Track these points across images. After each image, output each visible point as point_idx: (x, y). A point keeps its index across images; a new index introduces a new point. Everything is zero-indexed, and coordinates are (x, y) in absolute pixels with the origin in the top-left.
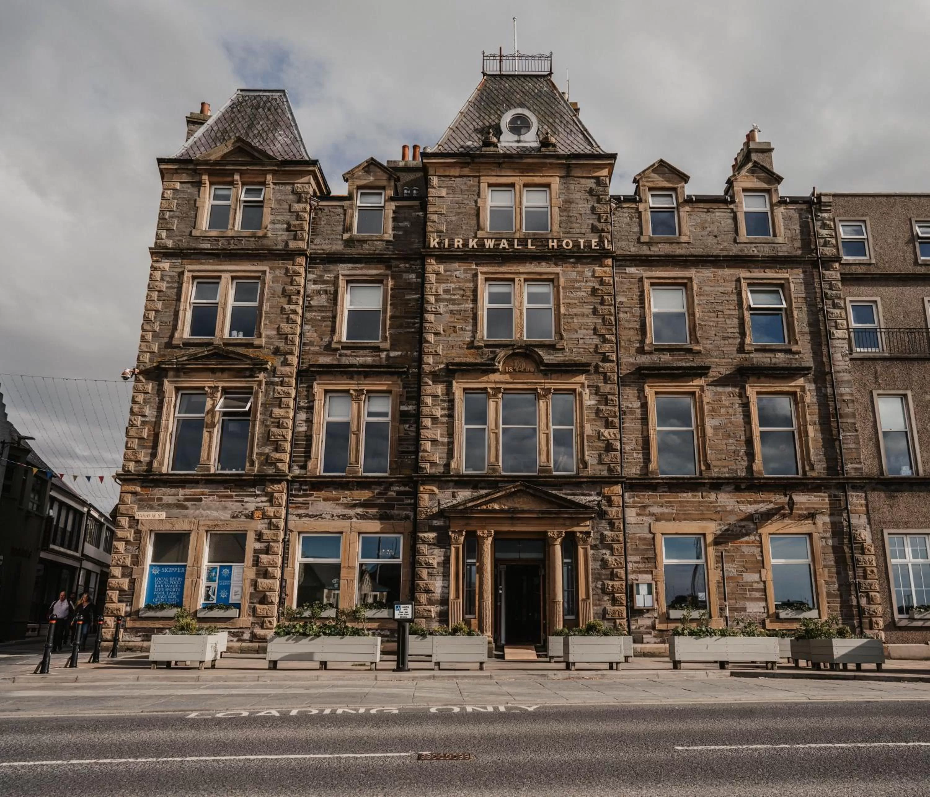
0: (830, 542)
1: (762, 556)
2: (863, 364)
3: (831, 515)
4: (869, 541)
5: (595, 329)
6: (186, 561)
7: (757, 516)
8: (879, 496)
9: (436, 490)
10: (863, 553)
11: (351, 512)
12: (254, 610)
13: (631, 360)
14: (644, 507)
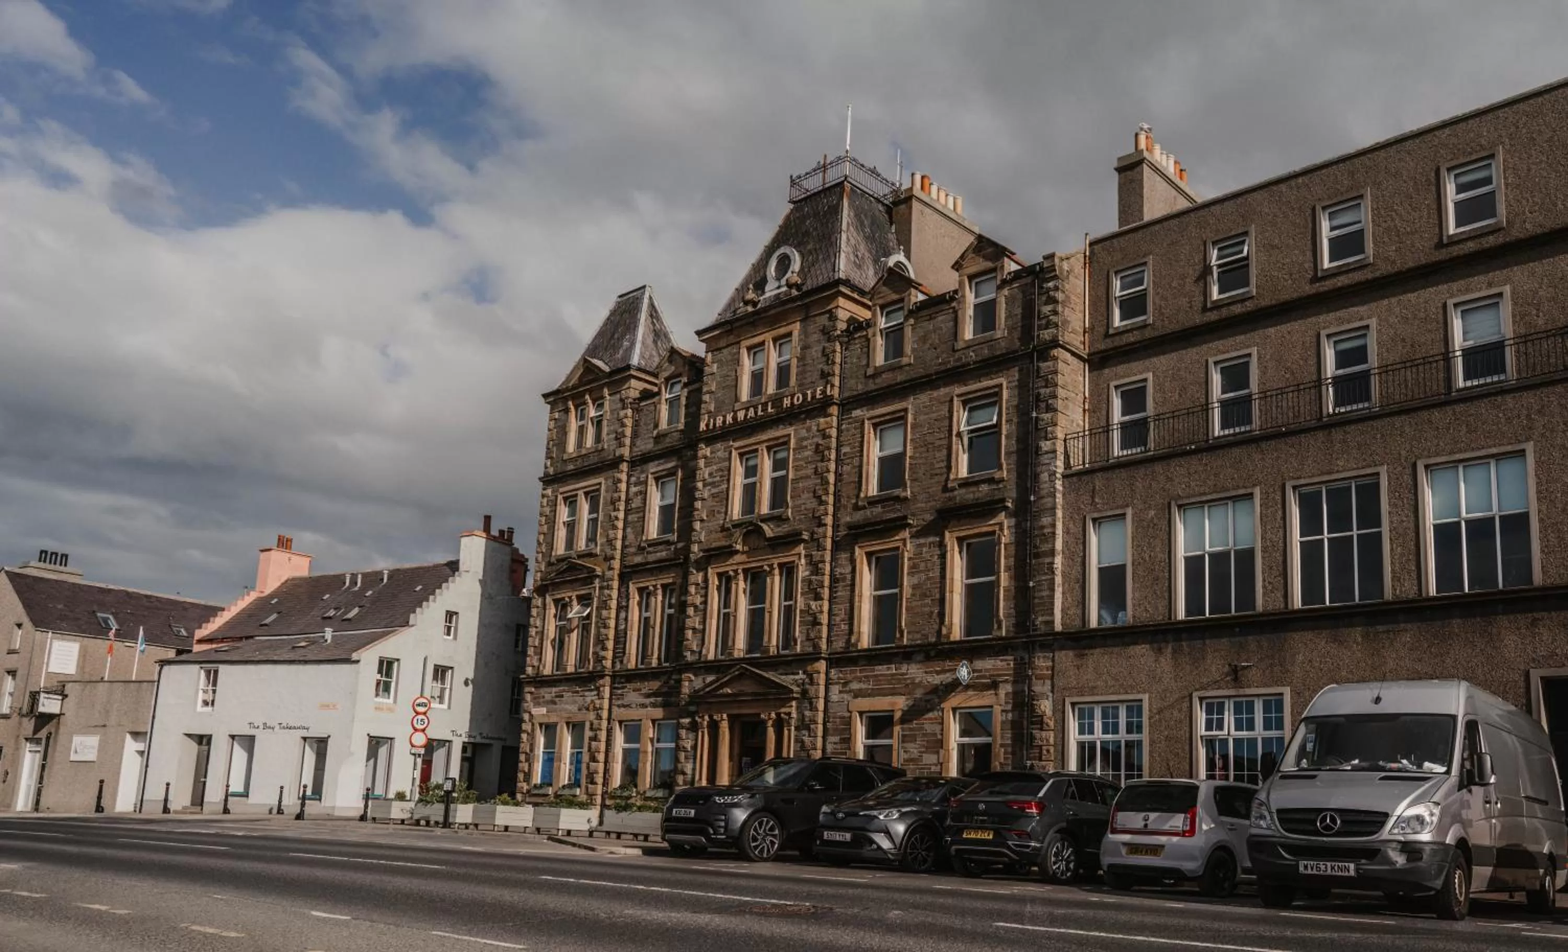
0: (1010, 716)
1: (942, 734)
2: (1080, 480)
3: (1015, 682)
4: (1049, 712)
5: (814, 492)
6: (554, 748)
7: (941, 688)
8: (1066, 655)
9: (693, 678)
10: (1041, 729)
11: (647, 701)
12: (587, 788)
13: (848, 519)
14: (845, 684)
